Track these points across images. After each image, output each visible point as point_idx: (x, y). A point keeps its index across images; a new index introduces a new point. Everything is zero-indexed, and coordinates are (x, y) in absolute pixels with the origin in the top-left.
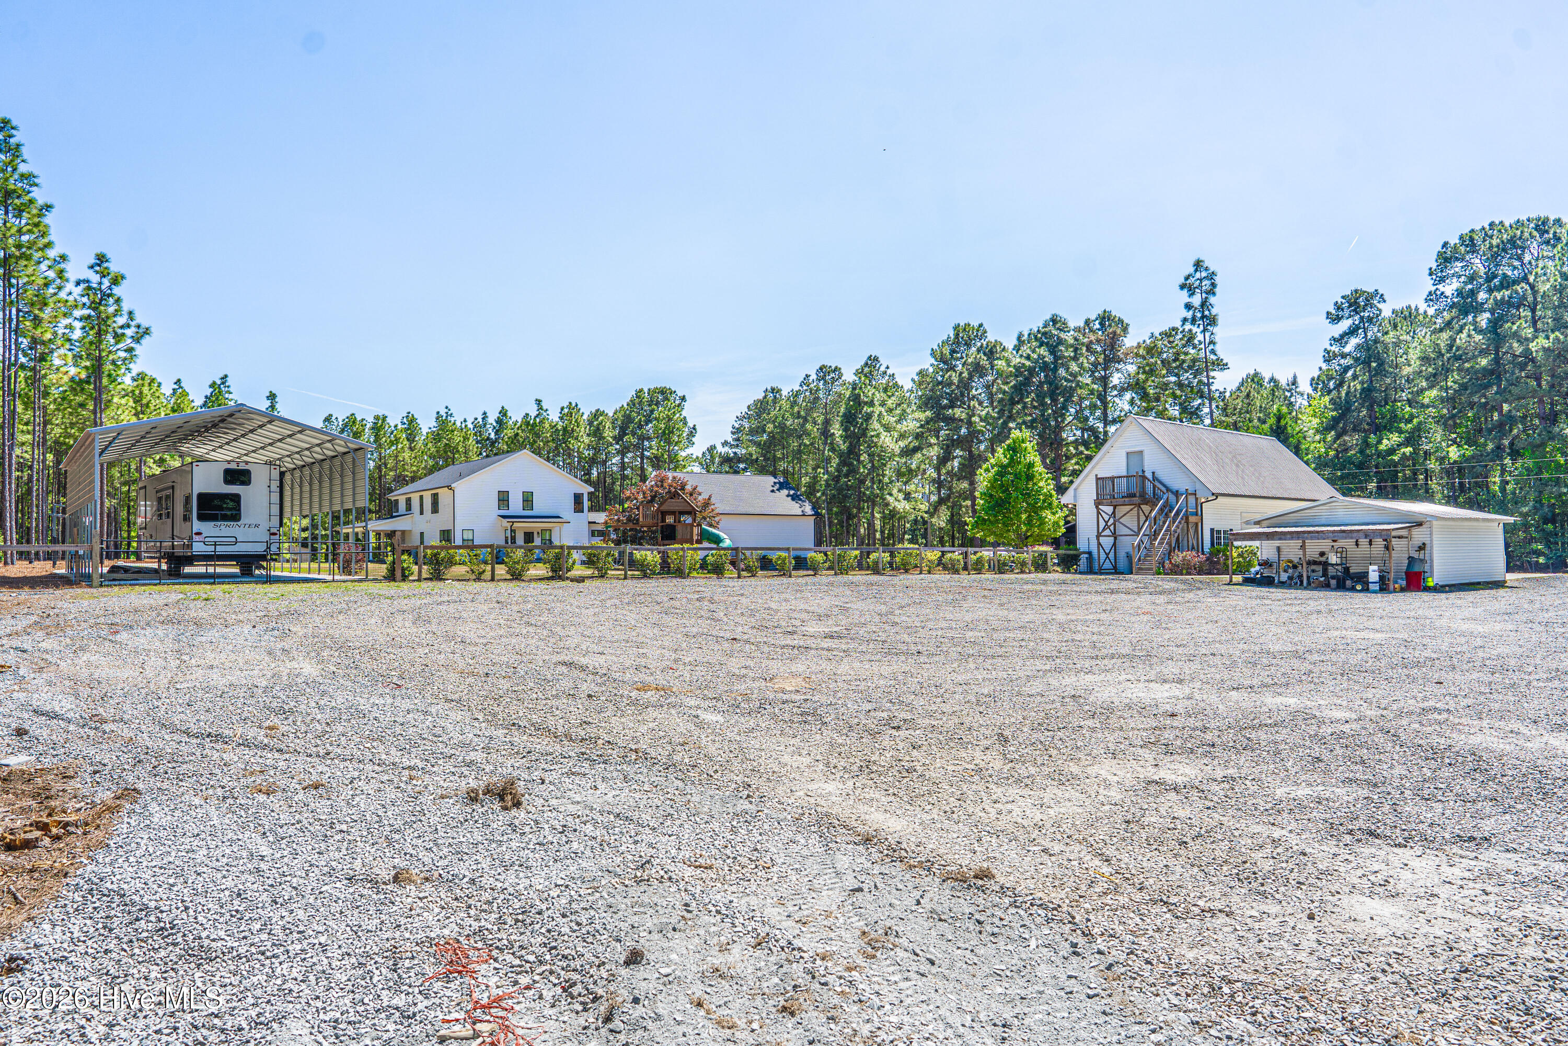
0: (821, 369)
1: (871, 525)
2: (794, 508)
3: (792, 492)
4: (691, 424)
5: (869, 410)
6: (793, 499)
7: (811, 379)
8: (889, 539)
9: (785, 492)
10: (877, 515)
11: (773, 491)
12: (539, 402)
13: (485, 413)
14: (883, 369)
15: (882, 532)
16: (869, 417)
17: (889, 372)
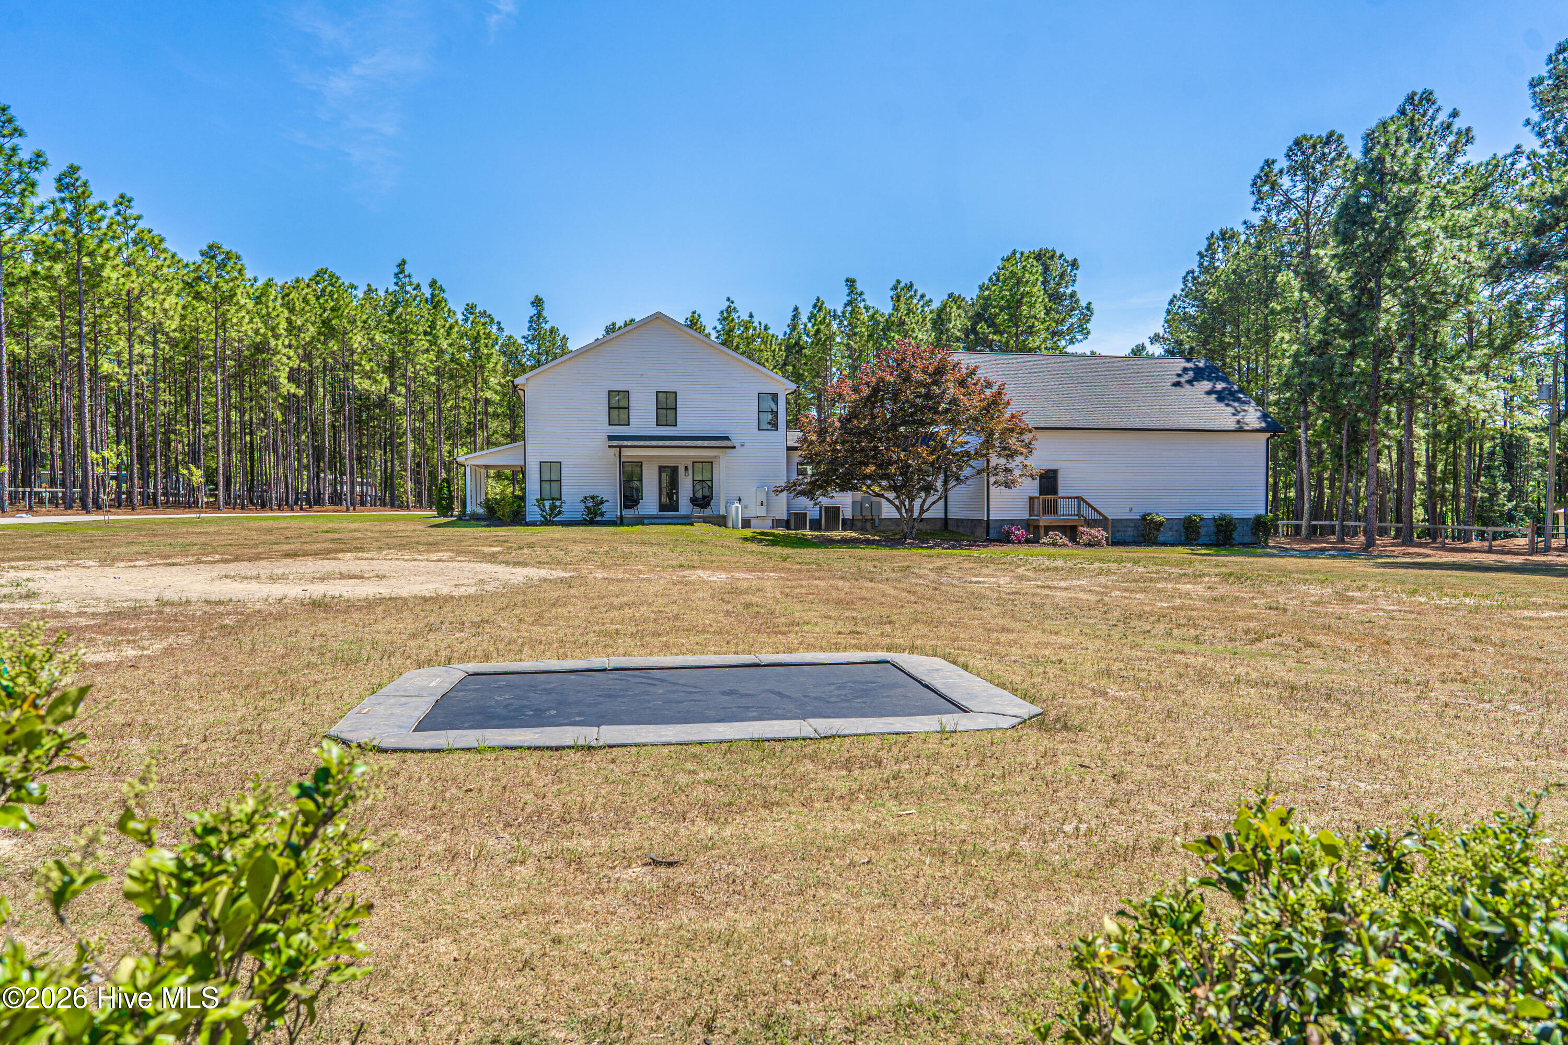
0: (1298, 143)
1: (1405, 452)
2: (1223, 416)
3: (1220, 386)
4: (1083, 303)
5: (1406, 190)
6: (1220, 399)
7: (1276, 168)
8: (1443, 480)
9: (1207, 385)
10: (1419, 431)
11: (1177, 384)
12: (851, 283)
13: (796, 309)
14: (1442, 117)
15: (1431, 467)
16: (1405, 208)
17: (1459, 124)
